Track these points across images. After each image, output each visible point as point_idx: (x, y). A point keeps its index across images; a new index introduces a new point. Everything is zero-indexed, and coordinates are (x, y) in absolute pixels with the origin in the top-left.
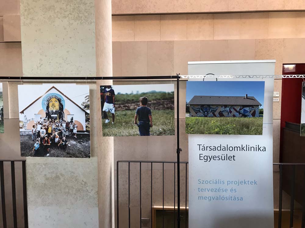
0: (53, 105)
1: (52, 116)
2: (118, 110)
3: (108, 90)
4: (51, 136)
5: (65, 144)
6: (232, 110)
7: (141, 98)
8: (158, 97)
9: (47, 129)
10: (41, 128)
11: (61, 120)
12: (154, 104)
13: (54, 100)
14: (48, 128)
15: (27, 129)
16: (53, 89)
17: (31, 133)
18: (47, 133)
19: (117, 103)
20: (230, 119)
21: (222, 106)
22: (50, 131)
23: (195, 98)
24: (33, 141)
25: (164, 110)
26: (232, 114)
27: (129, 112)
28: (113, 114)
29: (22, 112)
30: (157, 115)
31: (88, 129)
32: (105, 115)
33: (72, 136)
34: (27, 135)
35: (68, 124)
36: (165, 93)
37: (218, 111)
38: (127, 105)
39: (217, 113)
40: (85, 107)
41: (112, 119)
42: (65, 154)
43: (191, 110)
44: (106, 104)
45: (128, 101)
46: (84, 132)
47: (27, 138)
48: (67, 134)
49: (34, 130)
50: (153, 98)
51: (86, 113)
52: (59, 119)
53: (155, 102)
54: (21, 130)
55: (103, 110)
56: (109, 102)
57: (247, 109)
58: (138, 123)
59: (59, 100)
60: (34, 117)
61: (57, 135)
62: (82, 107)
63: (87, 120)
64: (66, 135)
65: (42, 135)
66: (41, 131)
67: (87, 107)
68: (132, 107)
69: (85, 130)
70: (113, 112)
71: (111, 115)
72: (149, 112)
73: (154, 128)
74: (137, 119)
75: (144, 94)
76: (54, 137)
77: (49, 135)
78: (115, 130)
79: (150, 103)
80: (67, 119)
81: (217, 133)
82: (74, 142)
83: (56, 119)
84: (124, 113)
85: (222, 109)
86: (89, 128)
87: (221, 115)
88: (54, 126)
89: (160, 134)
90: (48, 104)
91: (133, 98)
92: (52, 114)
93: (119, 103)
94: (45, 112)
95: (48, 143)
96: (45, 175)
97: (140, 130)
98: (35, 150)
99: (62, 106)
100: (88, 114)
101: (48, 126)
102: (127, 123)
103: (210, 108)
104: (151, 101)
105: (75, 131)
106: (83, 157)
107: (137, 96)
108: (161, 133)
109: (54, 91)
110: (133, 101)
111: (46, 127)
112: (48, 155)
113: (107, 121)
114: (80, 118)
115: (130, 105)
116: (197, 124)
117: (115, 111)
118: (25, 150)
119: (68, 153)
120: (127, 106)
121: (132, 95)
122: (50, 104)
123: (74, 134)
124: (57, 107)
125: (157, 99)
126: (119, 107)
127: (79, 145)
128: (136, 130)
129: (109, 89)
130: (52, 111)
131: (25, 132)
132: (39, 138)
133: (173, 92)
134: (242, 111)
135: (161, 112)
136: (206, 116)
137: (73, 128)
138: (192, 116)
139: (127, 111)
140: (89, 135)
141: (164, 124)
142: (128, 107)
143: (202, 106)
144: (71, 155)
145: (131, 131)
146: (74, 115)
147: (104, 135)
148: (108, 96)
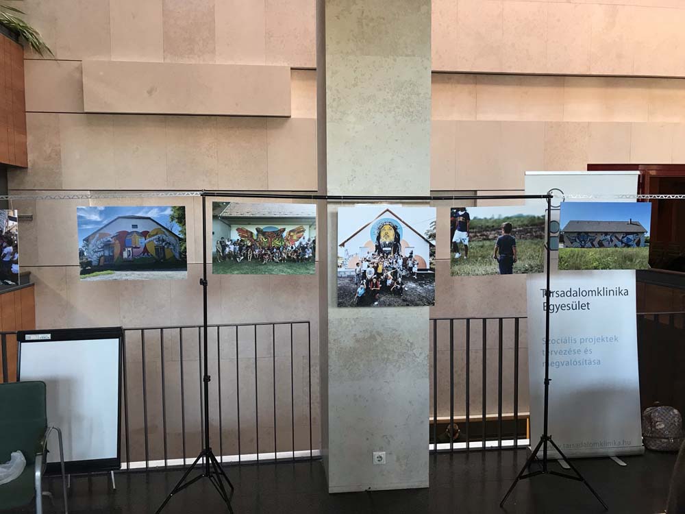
0: (386, 234)
1: (384, 249)
2: (473, 241)
3: (461, 213)
4: (382, 277)
5: (401, 288)
6: (614, 238)
7: (504, 223)
8: (526, 222)
9: (376, 268)
10: (368, 267)
11: (396, 255)
12: (520, 231)
13: (387, 227)
14: (378, 266)
15: (348, 268)
16: (388, 212)
17: (354, 274)
18: (376, 273)
19: (472, 230)
20: (610, 250)
21: (602, 233)
22: (380, 270)
23: (571, 223)
24: (356, 284)
25: (532, 239)
26: (614, 243)
27: (487, 243)
28: (466, 246)
29: (343, 245)
30: (523, 246)
31: (432, 266)
32: (455, 247)
33: (410, 277)
34: (348, 277)
35: (405, 260)
36: (534, 217)
37: (597, 240)
38: (485, 233)
39: (595, 243)
40: (430, 237)
41: (464, 252)
42: (400, 301)
43: (565, 239)
44: (457, 232)
45: (487, 228)
46: (427, 270)
47: (347, 281)
48: (404, 274)
49: (358, 269)
50: (519, 223)
51: (431, 245)
52: (394, 253)
53: (521, 229)
54: (339, 270)
55: (453, 240)
56: (462, 230)
57: (631, 237)
58: (498, 257)
59: (395, 228)
60: (358, 251)
61: (390, 275)
62: (426, 237)
63: (432, 254)
64: (403, 276)
65: (369, 276)
66: (368, 270)
67: (433, 236)
68: (491, 237)
69: (428, 267)
70: (466, 242)
71: (464, 247)
72: (513, 242)
74: (498, 252)
75: (508, 218)
76: (386, 278)
77: (378, 275)
78: (468, 267)
79: (515, 230)
81: (596, 268)
82: (413, 285)
83: (390, 253)
84: (481, 244)
85: (602, 237)
86: (434, 265)
87: (601, 245)
88: (386, 264)
89: (526, 271)
90: (379, 234)
91: (494, 224)
92: (385, 247)
93: (475, 230)
94: (374, 244)
95: (377, 287)
97: (500, 268)
98: (358, 297)
99: (399, 236)
100: (434, 246)
101: (377, 264)
102: (483, 257)
103: (588, 236)
104: (516, 228)
105: (415, 270)
106: (425, 305)
107: (499, 221)
108: (527, 270)
109: (388, 215)
110: (493, 229)
111: (375, 265)
112: (376, 303)
113: (457, 255)
114: (421, 252)
115: (489, 233)
116: (572, 257)
117: (469, 241)
118: (343, 298)
119: (404, 300)
120: (484, 235)
121: (492, 220)
122: (382, 234)
123: (414, 274)
124: (392, 238)
125: (524, 225)
126: (475, 236)
127: (419, 289)
128: (495, 267)
129: (463, 213)
130: (385, 243)
131: (345, 272)
132: (365, 281)
133: (544, 216)
134: (625, 240)
135: (528, 242)
136: (583, 247)
137: (412, 266)
138: (567, 247)
139: (485, 242)
140: (433, 275)
141: (531, 257)
142: (486, 236)
143: (579, 233)
144: (409, 303)
145: (489, 269)
146: (415, 248)
147: (453, 274)
148: (460, 222)
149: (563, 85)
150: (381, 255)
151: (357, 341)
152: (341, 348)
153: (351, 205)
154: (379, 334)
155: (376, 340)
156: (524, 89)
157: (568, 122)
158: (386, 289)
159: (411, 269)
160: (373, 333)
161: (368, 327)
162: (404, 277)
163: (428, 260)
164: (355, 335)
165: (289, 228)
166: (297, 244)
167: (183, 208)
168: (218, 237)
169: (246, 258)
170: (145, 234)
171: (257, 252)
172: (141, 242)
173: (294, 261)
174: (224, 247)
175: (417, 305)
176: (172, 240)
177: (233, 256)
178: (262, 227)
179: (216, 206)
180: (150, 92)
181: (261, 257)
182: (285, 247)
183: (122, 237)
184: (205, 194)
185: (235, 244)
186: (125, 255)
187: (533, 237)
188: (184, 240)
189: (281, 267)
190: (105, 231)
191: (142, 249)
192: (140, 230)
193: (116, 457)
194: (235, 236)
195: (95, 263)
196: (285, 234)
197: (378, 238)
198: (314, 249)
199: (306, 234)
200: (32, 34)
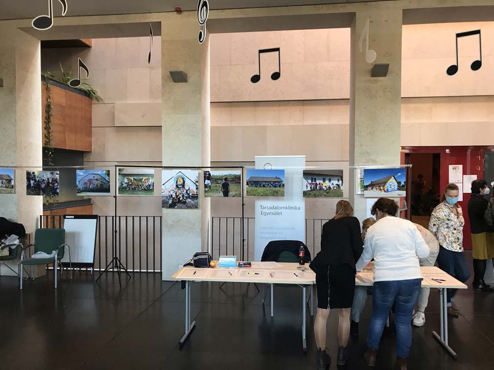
0: (180, 181)
1: (179, 186)
3: (207, 173)
4: (178, 197)
5: (185, 201)
6: (269, 184)
7: (224, 177)
8: (233, 177)
9: (176, 193)
10: (173, 193)
15: (166, 193)
16: (180, 172)
17: (168, 195)
20: (268, 188)
21: (264, 182)
22: (177, 194)
23: (251, 177)
24: (169, 199)
26: (269, 186)
27: (218, 185)
29: (164, 184)
31: (197, 193)
32: (206, 186)
33: (189, 197)
34: (166, 196)
35: (187, 191)
36: (236, 175)
37: (262, 184)
38: (217, 181)
41: (209, 188)
42: (185, 206)
43: (249, 184)
44: (206, 180)
45: (217, 179)
46: (195, 195)
47: (165, 198)
51: (196, 185)
52: (183, 188)
53: (231, 179)
54: (162, 194)
55: (205, 184)
56: (208, 180)
57: (276, 183)
58: (223, 190)
59: (183, 179)
60: (169, 187)
61: (181, 196)
62: (194, 182)
63: (197, 189)
65: (173, 197)
67: (197, 182)
68: (219, 182)
70: (210, 184)
71: (209, 186)
72: (228, 185)
74: (222, 188)
75: (225, 175)
76: (180, 198)
77: (177, 196)
78: (211, 194)
80: (187, 188)
81: (262, 196)
82: (190, 200)
83: (181, 188)
84: (215, 185)
87: (264, 186)
88: (180, 192)
89: (234, 196)
94: (175, 184)
95: (176, 201)
96: (173, 220)
97: (223, 194)
98: (169, 204)
99: (184, 181)
100: (198, 186)
102: (217, 190)
103: (258, 183)
105: (190, 194)
106: (194, 209)
107: (222, 176)
109: (180, 174)
110: (220, 179)
112: (176, 207)
113: (207, 189)
114: (193, 188)
116: (252, 191)
118: (164, 204)
119: (187, 206)
121: (219, 176)
124: (182, 182)
127: (192, 202)
130: (179, 184)
131: (164, 195)
133: (240, 175)
134: (274, 184)
135: (234, 184)
136: (256, 187)
138: (250, 187)
140: (197, 197)
141: (236, 191)
143: (254, 182)
144: (189, 207)
145: (219, 195)
146: (190, 186)
147: (205, 196)
148: (207, 176)
150: (178, 188)
151: (174, 222)
152: (167, 224)
154: (182, 220)
155: (181, 222)
158: (180, 201)
159: (189, 194)
160: (179, 219)
161: (177, 216)
162: (186, 197)
163: (195, 191)
165: (144, 178)
166: (147, 184)
167: (109, 171)
168: (121, 180)
169: (129, 189)
170: (97, 180)
171: (133, 187)
172: (96, 182)
173: (146, 190)
174: (122, 185)
175: (191, 208)
176: (105, 182)
177: (125, 188)
178: (135, 178)
179: (120, 170)
181: (135, 188)
182: (143, 185)
183: (90, 180)
184: (116, 166)
185: (126, 183)
186: (91, 187)
187: (236, 183)
188: (109, 182)
189: (142, 192)
190: (84, 178)
191: (96, 185)
192: (95, 178)
193: (92, 262)
194: (126, 181)
195: (81, 189)
196: (143, 180)
197: (177, 182)
198: (153, 186)
199: (150, 180)
200: (94, 93)
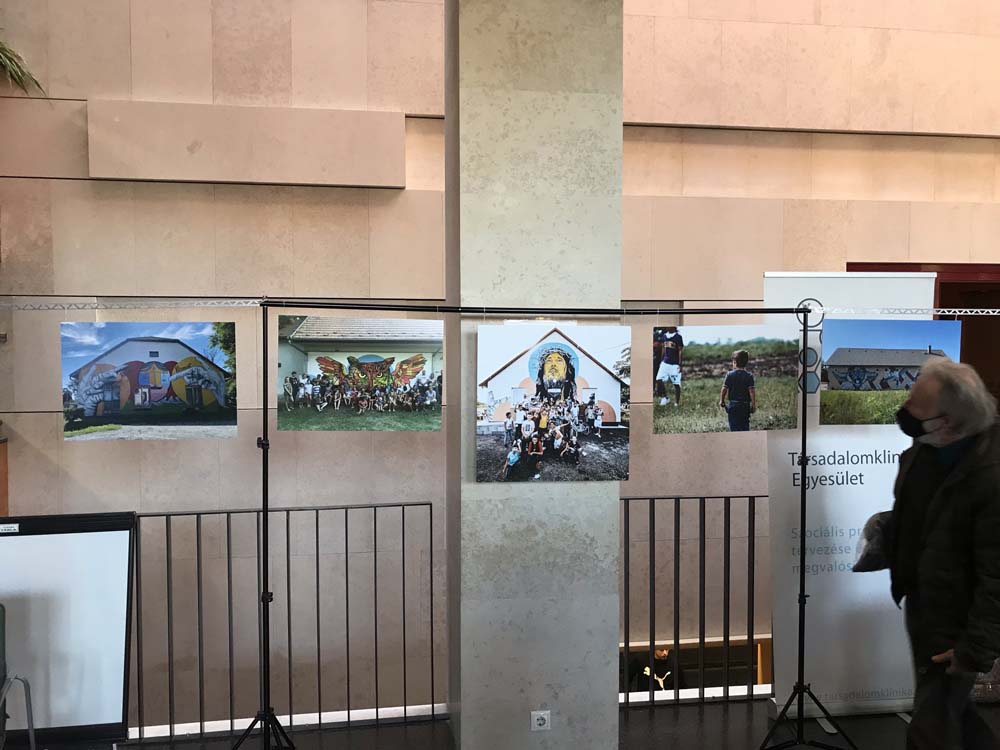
0: (553, 367)
1: (549, 391)
2: (689, 379)
3: (669, 335)
4: (546, 435)
5: (576, 451)
6: (904, 376)
7: (736, 352)
8: (770, 350)
9: (537, 421)
10: (525, 418)
11: (568, 401)
12: (759, 364)
13: (555, 357)
14: (540, 418)
15: (494, 421)
16: (555, 333)
17: (502, 429)
18: (537, 428)
19: (686, 363)
20: (899, 394)
21: (886, 368)
22: (543, 425)
23: (839, 352)
24: (506, 446)
25: (780, 377)
26: (904, 384)
27: (710, 383)
28: (677, 386)
29: (485, 384)
30: (765, 387)
31: (625, 418)
32: (660, 388)
33: (590, 434)
34: (493, 434)
35: (583, 408)
36: (782, 342)
37: (879, 378)
38: (707, 367)
39: (877, 383)
40: (621, 372)
41: (674, 396)
42: (574, 473)
43: (830, 376)
44: (663, 365)
45: (710, 360)
46: (616, 424)
47: (491, 441)
48: (581, 430)
49: (509, 422)
50: (760, 352)
51: (623, 385)
52: (566, 398)
53: (762, 360)
54: (479, 423)
55: (657, 378)
56: (670, 362)
58: (728, 405)
59: (567, 358)
60: (509, 393)
61: (558, 432)
62: (615, 372)
63: (625, 399)
64: (579, 433)
65: (526, 434)
66: (525, 424)
67: (626, 371)
68: (716, 372)
69: (618, 420)
70: (678, 381)
71: (674, 388)
72: (750, 382)
73: (758, 415)
74: (726, 396)
76: (553, 437)
77: (541, 432)
78: (680, 420)
79: (752, 362)
80: (582, 397)
81: (877, 422)
82: (593, 447)
83: (559, 397)
84: (700, 383)
85: (887, 374)
86: (627, 416)
87: (885, 386)
88: (553, 414)
89: (769, 427)
90: (543, 367)
91: (721, 353)
92: (550, 388)
93: (691, 362)
94: (534, 382)
95: (538, 450)
97: (730, 420)
98: (508, 466)
99: (573, 370)
100: (628, 387)
101: (539, 414)
102: (704, 404)
103: (865, 372)
104: (754, 359)
105: (598, 423)
106: (613, 479)
107: (728, 348)
108: (771, 425)
109: (556, 338)
110: (719, 360)
111: (536, 416)
112: (537, 476)
113: (664, 401)
114: (608, 395)
115: (713, 366)
116: (842, 404)
117: (682, 379)
118: (485, 468)
119: (580, 472)
120: (706, 370)
121: (717, 347)
122: (547, 367)
123: (596, 430)
124: (561, 373)
125: (767, 354)
126: (691, 372)
127: (605, 454)
128: (723, 419)
129: (673, 335)
130: (551, 382)
131: (488, 427)
132: (519, 440)
133: (797, 341)
135: (772, 381)
136: (857, 389)
137: (593, 417)
138: (833, 389)
139: (706, 380)
140: (626, 432)
141: (777, 405)
142: (708, 371)
143: (851, 368)
144: (587, 476)
145: (713, 422)
147: (657, 430)
148: (668, 349)
149: (810, 146)
150: (545, 400)
151: (507, 535)
152: (482, 547)
153: (498, 322)
154: (542, 524)
155: (536, 534)
156: (752, 150)
157: (817, 200)
159: (591, 422)
160: (532, 524)
161: (523, 513)
162: (581, 436)
163: (618, 408)
164: (504, 526)
165: (399, 358)
166: (413, 382)
167: (232, 325)
168: (287, 372)
169: (331, 405)
170: (170, 366)
172: (164, 379)
173: (407, 409)
174: (296, 387)
175: (601, 479)
176: (213, 375)
177: (311, 401)
178: (357, 356)
179: (284, 321)
180: (191, 149)
182: (394, 387)
183: (134, 370)
184: (267, 304)
185: (313, 382)
186: (138, 399)
187: (780, 374)
188: (232, 377)
189: (386, 419)
190: (106, 361)
191: (165, 391)
192: (163, 359)
193: (120, 721)
194: (314, 369)
195: (88, 413)
196: (394, 367)
197: (541, 374)
198: (439, 390)
199: (427, 368)
200: (10, 60)
